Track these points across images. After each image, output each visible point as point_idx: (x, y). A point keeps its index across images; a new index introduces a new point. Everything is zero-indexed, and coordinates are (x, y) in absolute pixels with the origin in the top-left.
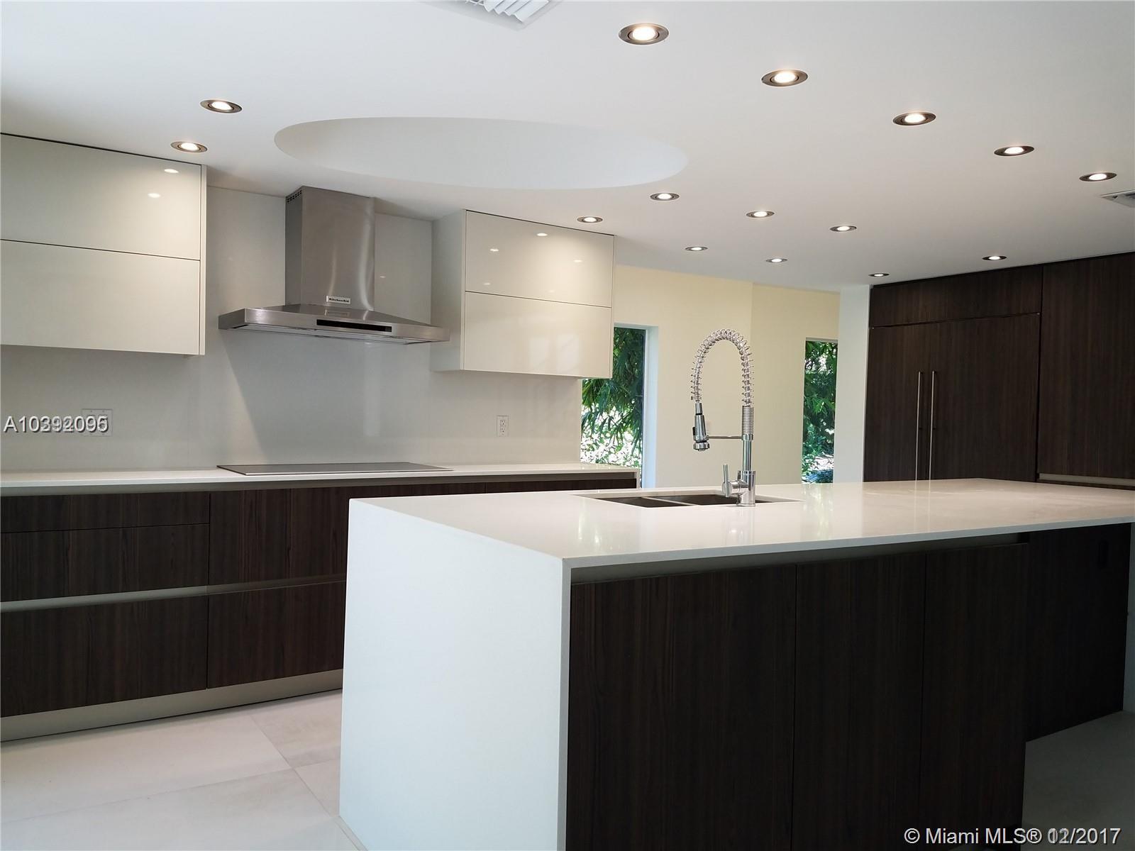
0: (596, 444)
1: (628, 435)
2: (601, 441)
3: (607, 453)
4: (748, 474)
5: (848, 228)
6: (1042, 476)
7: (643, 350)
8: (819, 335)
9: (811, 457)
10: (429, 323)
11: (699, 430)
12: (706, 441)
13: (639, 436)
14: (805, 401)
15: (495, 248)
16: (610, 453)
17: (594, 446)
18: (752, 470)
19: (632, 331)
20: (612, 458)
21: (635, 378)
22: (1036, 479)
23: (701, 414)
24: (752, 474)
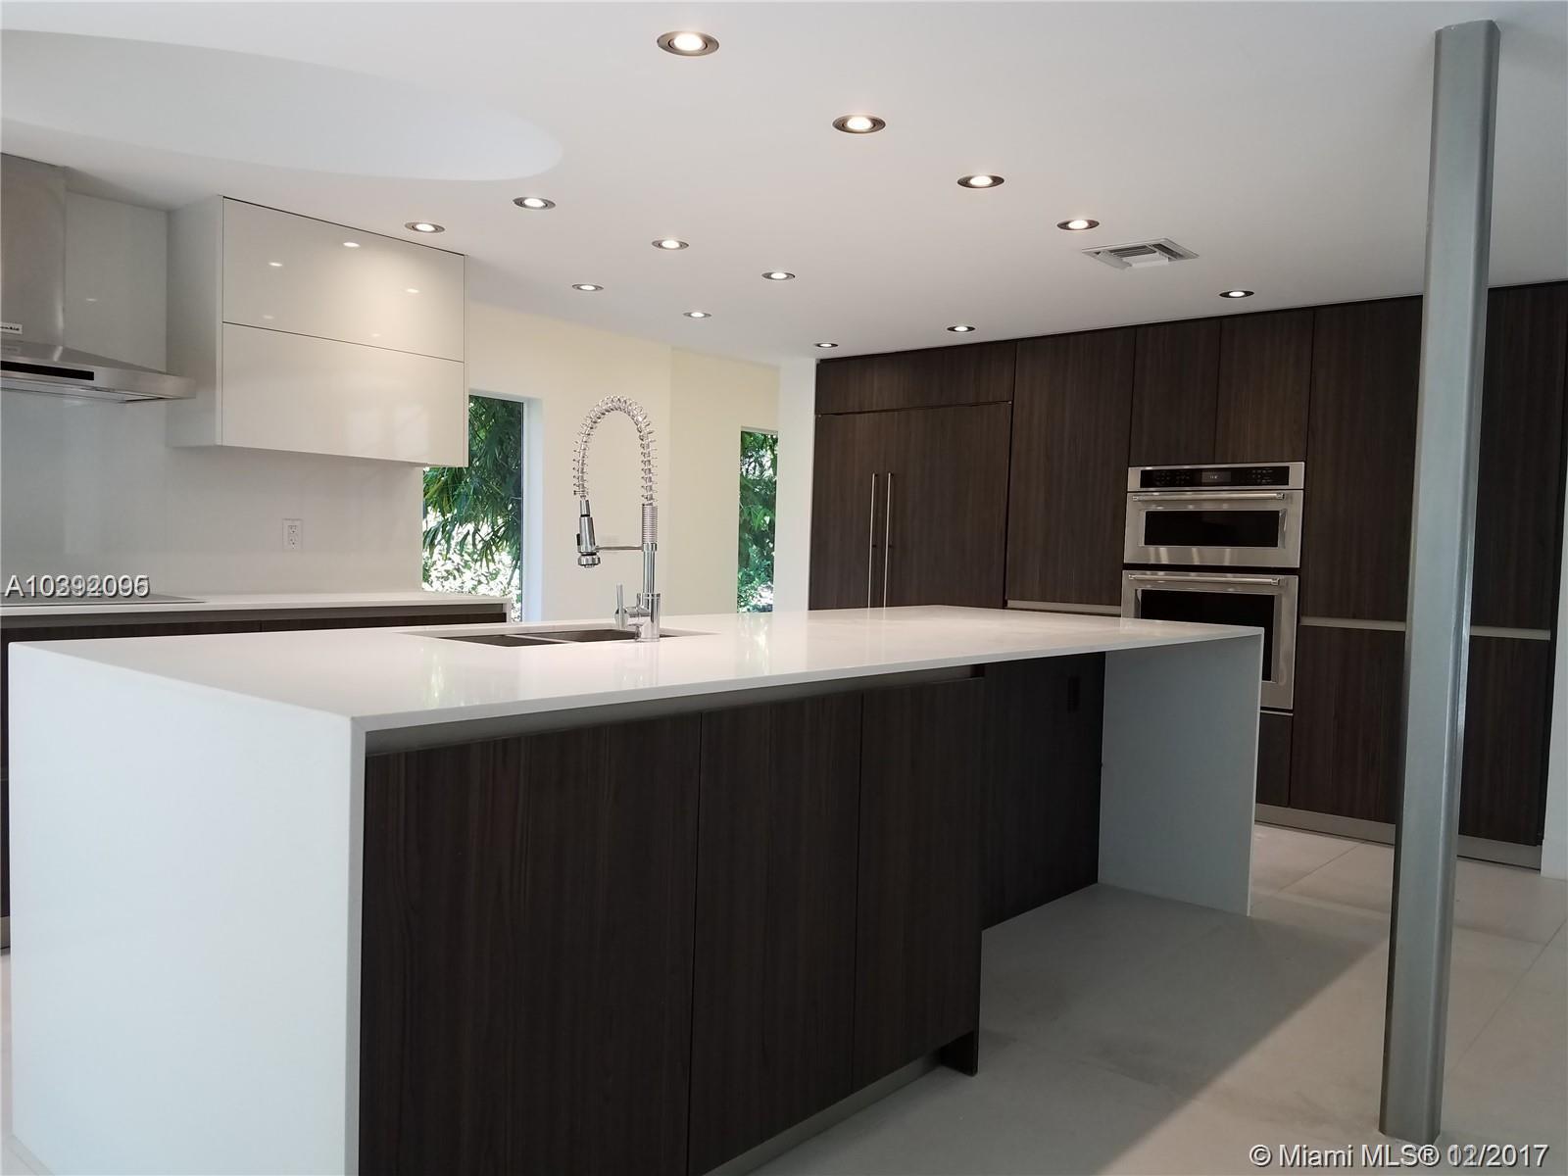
0: (458, 570)
1: (504, 557)
2: (466, 565)
3: (476, 583)
4: (650, 598)
5: (785, 276)
6: (1010, 603)
7: (520, 432)
8: (759, 425)
9: (753, 588)
10: (164, 370)
11: (585, 536)
12: (595, 554)
13: (518, 557)
14: (742, 512)
15: (277, 261)
16: (480, 582)
17: (456, 573)
18: (655, 593)
19: (504, 403)
20: (482, 589)
21: (511, 474)
22: (1004, 606)
23: (588, 515)
24: (656, 598)
